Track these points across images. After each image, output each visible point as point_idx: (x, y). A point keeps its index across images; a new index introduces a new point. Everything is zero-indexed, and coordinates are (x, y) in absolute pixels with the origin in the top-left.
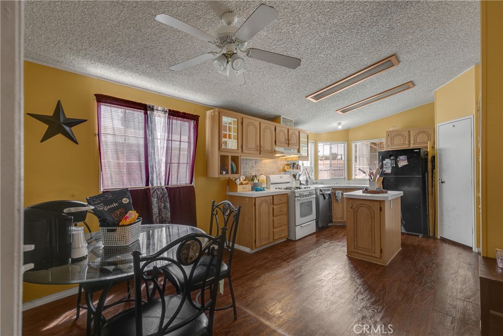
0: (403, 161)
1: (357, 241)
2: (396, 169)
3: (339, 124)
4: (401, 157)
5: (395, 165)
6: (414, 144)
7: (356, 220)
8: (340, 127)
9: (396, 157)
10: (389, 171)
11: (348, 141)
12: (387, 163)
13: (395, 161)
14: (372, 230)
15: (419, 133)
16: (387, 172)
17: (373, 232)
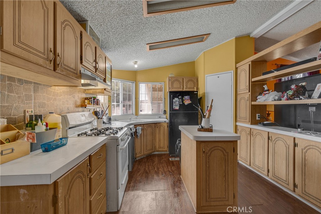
0: (187, 100)
1: (209, 192)
2: (182, 106)
3: (136, 63)
4: (186, 97)
5: (182, 104)
6: (186, 88)
7: (209, 167)
8: (136, 66)
9: (183, 97)
10: (177, 108)
11: (136, 81)
12: (176, 101)
13: (182, 100)
14: (225, 176)
15: (189, 81)
16: (176, 108)
17: (227, 178)
